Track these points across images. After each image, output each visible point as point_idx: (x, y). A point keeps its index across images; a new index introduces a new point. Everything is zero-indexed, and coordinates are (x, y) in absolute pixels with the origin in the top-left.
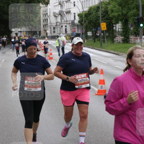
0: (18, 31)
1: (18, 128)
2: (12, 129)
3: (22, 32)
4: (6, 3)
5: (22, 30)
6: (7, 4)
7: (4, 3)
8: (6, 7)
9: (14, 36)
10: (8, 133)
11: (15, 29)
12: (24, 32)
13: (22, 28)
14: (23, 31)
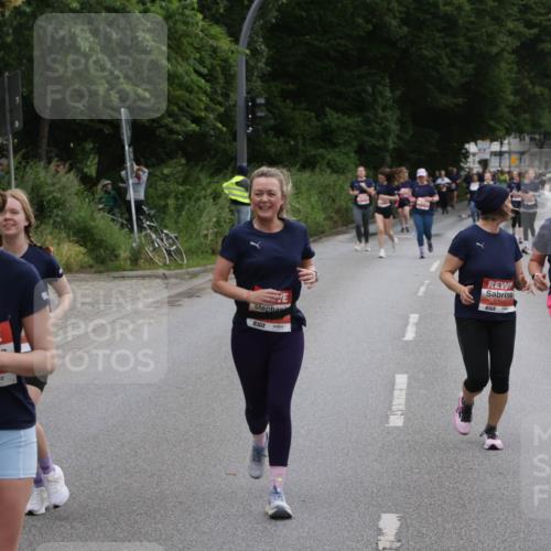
0: (488, 151)
1: (498, 523)
2: (474, 526)
3: (506, 155)
4: (446, 45)
5: (505, 148)
6: (448, 50)
7: (438, 47)
8: (447, 62)
9: (475, 171)
10: (461, 542)
11: (480, 146)
12: (514, 157)
13: (506, 142)
14: (510, 153)
